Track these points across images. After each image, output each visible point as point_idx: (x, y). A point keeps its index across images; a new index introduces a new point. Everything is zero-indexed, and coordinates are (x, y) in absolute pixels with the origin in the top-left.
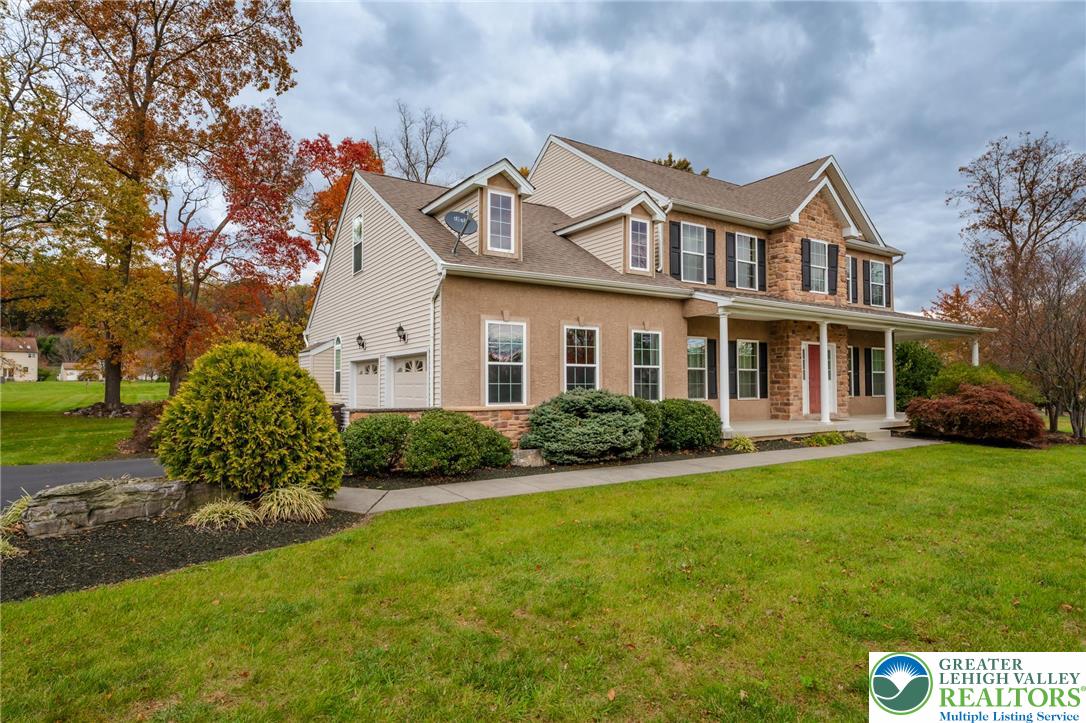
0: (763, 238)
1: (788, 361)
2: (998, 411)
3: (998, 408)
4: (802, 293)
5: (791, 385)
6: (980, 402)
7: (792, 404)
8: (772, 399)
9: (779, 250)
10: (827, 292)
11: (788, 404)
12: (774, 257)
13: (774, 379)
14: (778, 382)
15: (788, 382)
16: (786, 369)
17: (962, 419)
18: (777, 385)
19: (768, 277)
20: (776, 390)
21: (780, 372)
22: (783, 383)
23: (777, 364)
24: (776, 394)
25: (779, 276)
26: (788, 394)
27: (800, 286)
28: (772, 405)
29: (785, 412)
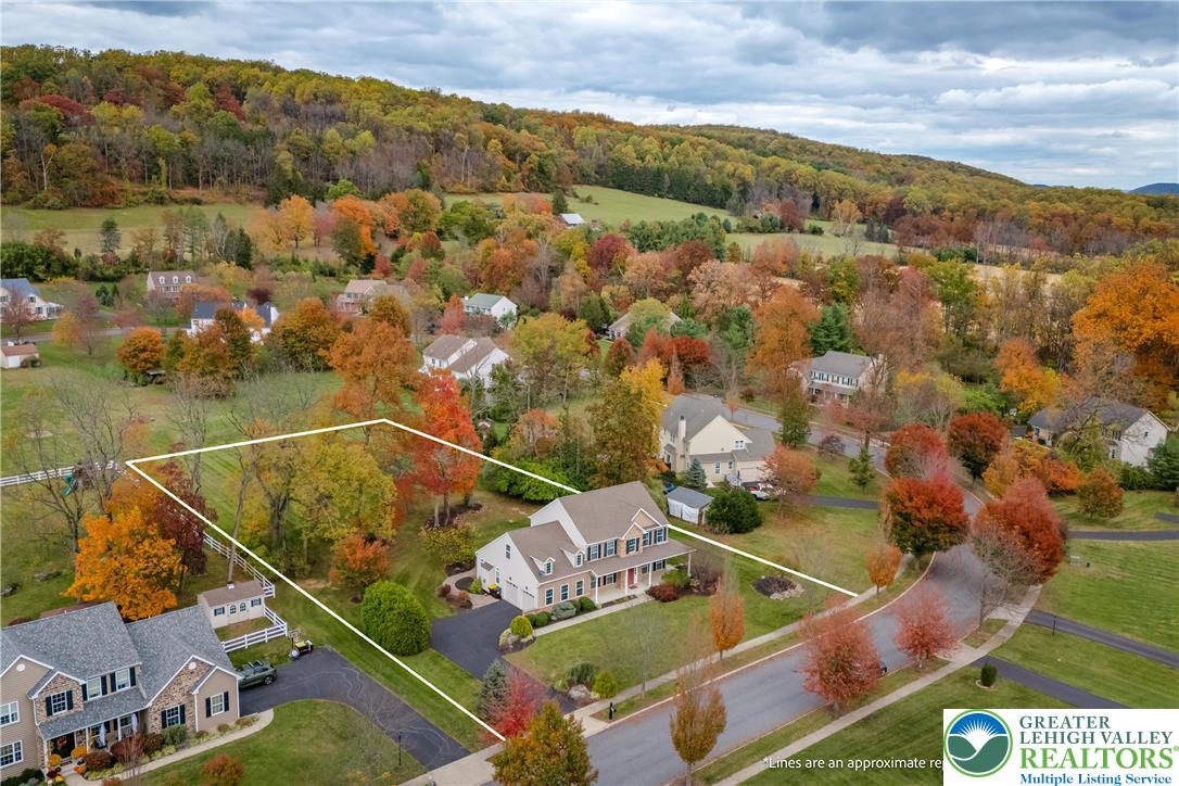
4: (626, 555)
17: (661, 595)
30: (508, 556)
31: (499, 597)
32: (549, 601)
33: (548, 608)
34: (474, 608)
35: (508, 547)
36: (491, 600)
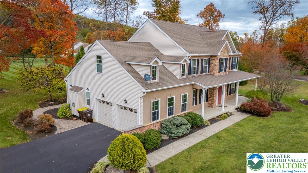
0: (209, 58)
1: (214, 93)
2: (262, 109)
3: (262, 108)
4: (218, 73)
5: (214, 99)
6: (258, 106)
7: (214, 104)
8: (209, 102)
9: (214, 62)
10: (224, 72)
11: (213, 104)
12: (212, 63)
13: (210, 96)
14: (211, 98)
15: (213, 98)
16: (213, 94)
17: (254, 110)
18: (210, 98)
19: (210, 68)
20: (210, 99)
21: (211, 95)
22: (212, 98)
23: (211, 93)
24: (210, 101)
25: (213, 69)
26: (213, 101)
27: (218, 72)
28: (209, 103)
29: (212, 106)
30: (99, 69)
31: (90, 120)
32: (155, 116)
33: (155, 125)
34: (57, 132)
35: (99, 58)
36: (81, 124)
